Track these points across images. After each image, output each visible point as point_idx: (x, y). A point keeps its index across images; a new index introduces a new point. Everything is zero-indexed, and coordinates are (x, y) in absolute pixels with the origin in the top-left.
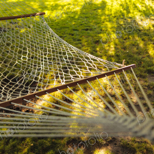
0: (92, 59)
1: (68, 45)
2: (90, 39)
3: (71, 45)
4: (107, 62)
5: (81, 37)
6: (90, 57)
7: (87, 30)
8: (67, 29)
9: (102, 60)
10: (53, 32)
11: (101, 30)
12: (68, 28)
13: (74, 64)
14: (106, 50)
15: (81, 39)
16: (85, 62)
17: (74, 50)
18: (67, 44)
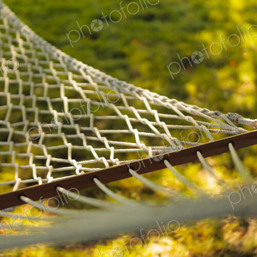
0: (153, 107)
1: (70, 61)
2: (162, 50)
3: (80, 63)
4: (209, 115)
5: (127, 43)
6: (148, 100)
7: (149, 18)
8: (73, 16)
9: (189, 108)
10: (14, 20)
11: (206, 19)
12: (77, 11)
13: (88, 125)
14: (221, 91)
15: (126, 50)
16: (130, 116)
17: (89, 78)
18: (63, 58)
